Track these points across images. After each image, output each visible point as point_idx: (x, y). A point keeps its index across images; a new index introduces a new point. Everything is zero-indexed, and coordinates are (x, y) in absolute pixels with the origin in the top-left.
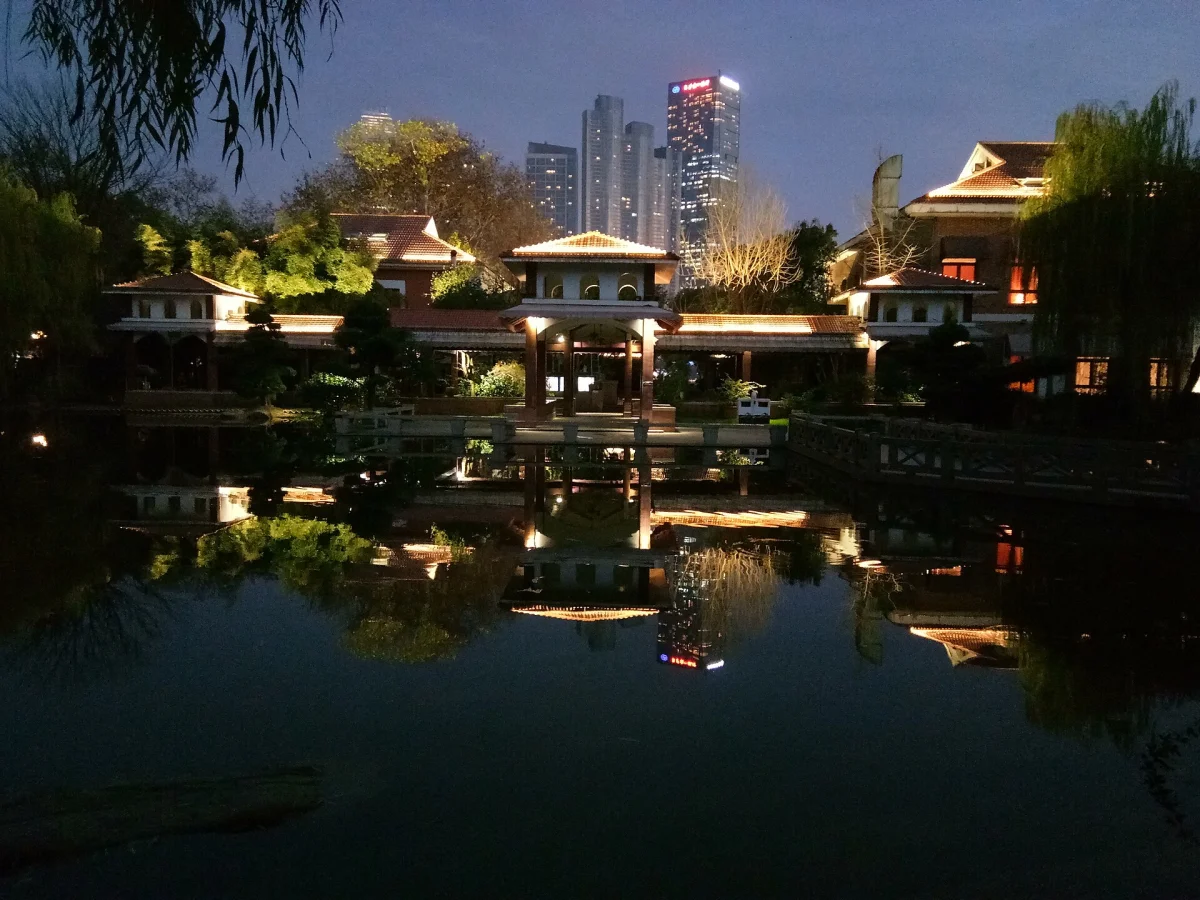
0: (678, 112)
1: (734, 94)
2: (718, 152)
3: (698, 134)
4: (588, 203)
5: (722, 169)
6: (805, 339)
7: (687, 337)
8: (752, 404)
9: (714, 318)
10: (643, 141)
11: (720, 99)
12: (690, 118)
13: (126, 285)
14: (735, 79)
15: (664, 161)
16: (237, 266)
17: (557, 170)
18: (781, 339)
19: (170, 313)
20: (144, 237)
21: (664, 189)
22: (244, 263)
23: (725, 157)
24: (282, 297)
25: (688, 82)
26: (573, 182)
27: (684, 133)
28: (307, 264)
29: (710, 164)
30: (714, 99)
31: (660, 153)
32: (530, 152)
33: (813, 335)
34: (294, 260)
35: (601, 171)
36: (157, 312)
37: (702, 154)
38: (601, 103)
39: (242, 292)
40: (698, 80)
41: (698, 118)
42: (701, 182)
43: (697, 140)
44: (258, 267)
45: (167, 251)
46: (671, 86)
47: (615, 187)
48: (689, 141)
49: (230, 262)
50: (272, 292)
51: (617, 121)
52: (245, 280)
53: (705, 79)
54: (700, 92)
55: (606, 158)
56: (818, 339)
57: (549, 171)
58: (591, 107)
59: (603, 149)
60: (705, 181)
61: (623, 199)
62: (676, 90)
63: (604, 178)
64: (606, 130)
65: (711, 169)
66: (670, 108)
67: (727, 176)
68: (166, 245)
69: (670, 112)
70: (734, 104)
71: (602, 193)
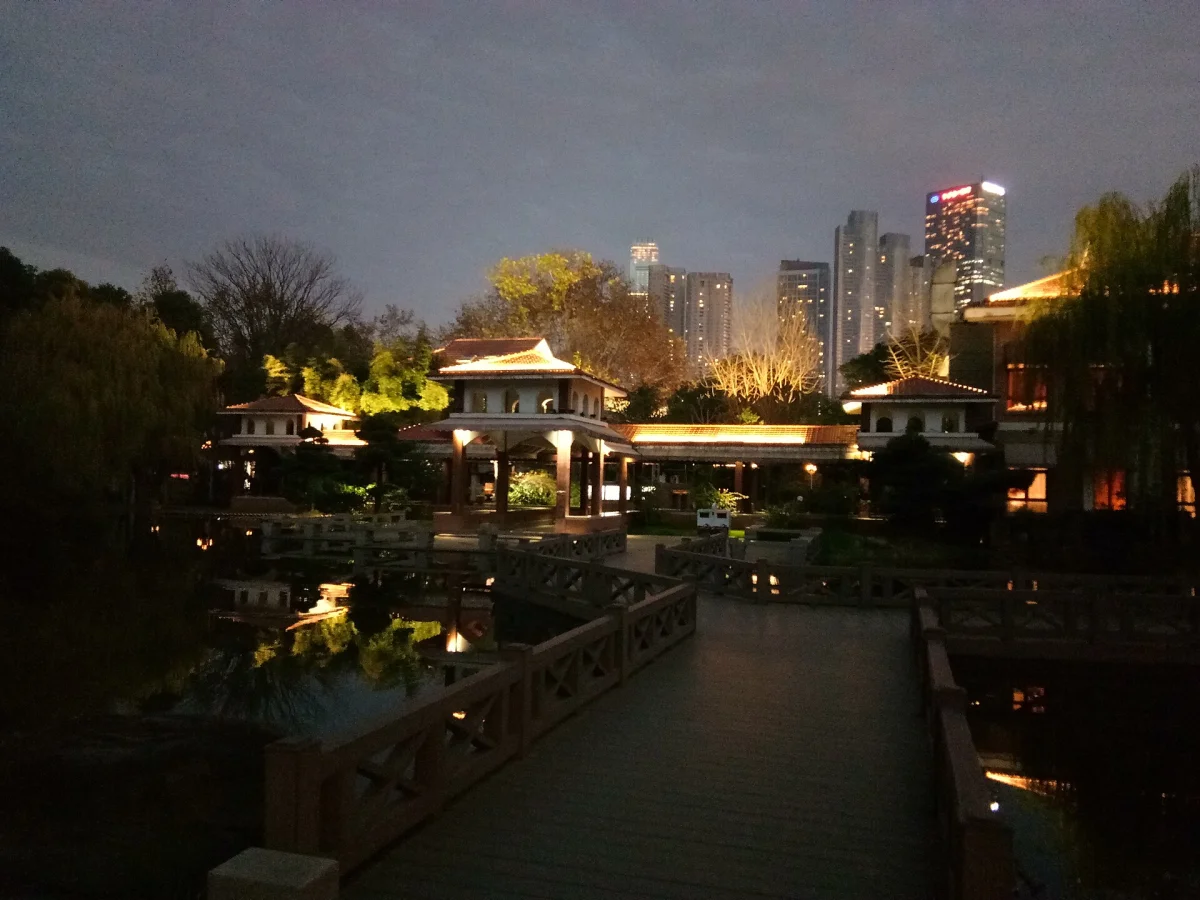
0: (936, 221)
1: (999, 198)
2: (982, 257)
3: (959, 240)
4: (840, 315)
5: (985, 274)
6: (795, 450)
7: (676, 447)
8: (711, 515)
9: (713, 429)
10: (898, 253)
11: (983, 204)
12: (950, 225)
13: (238, 406)
14: (1000, 183)
15: (921, 269)
16: (338, 389)
17: (810, 285)
18: (770, 449)
19: (270, 430)
20: (268, 366)
21: (920, 297)
22: (344, 386)
23: (989, 261)
24: (371, 414)
25: (947, 191)
26: (825, 295)
27: (942, 240)
28: (395, 384)
29: (972, 269)
30: (976, 205)
31: (917, 262)
32: (782, 268)
33: (806, 445)
34: (384, 383)
35: (854, 283)
36: (260, 429)
37: (964, 260)
38: (853, 218)
39: (342, 411)
40: (958, 188)
41: (958, 225)
42: (962, 288)
43: (958, 246)
44: (356, 388)
45: (287, 377)
46: (930, 196)
47: (867, 297)
48: (949, 248)
49: (334, 385)
50: (366, 410)
51: (869, 233)
52: (345, 401)
53: (965, 186)
54: (960, 199)
55: (859, 270)
56: (809, 449)
57: (800, 287)
58: (844, 222)
59: (856, 261)
60: (967, 286)
61: (877, 308)
62: (935, 199)
63: (857, 290)
64: (859, 243)
65: (972, 274)
66: (928, 217)
67: (991, 280)
68: (287, 372)
69: (928, 221)
70: (997, 207)
71: (854, 303)
